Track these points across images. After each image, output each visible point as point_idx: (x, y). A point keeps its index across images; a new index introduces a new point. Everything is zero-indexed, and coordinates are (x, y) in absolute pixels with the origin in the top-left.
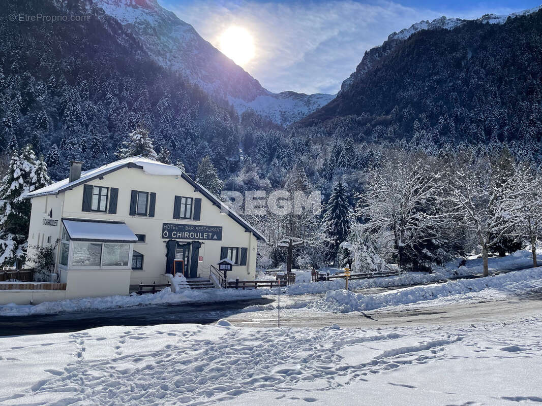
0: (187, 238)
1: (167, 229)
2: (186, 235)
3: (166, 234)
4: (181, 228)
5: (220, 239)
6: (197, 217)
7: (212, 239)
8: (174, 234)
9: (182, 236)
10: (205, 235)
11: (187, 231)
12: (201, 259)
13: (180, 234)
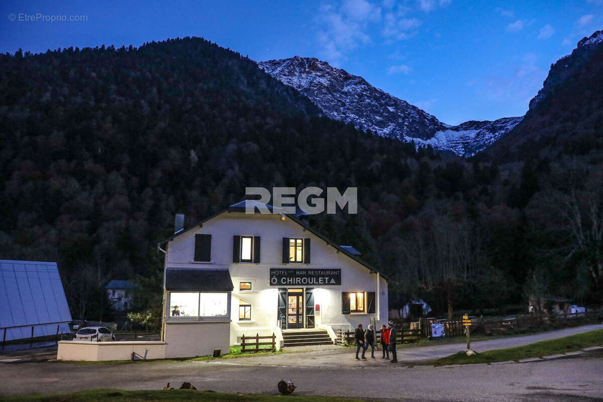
0: (298, 284)
1: (275, 275)
2: (297, 281)
3: (274, 281)
4: (292, 273)
5: (338, 283)
7: (329, 284)
8: (284, 279)
9: (293, 283)
10: (320, 281)
11: (298, 276)
12: (318, 308)
13: (290, 279)
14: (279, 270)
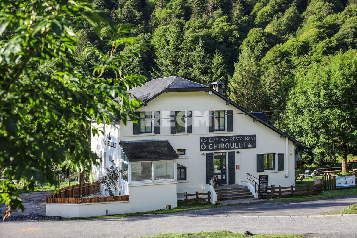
0: (222, 149)
1: (204, 142)
2: (221, 146)
3: (203, 147)
4: (217, 140)
5: (254, 146)
6: (230, 129)
7: (247, 148)
8: (211, 146)
9: (218, 148)
10: (239, 145)
11: (222, 142)
12: (238, 167)
13: (216, 145)
14: (207, 138)
